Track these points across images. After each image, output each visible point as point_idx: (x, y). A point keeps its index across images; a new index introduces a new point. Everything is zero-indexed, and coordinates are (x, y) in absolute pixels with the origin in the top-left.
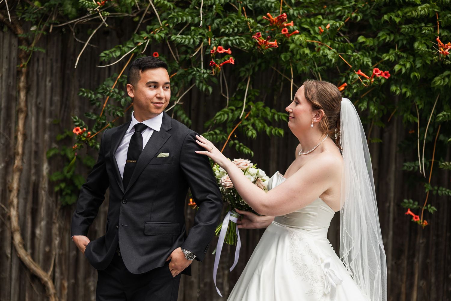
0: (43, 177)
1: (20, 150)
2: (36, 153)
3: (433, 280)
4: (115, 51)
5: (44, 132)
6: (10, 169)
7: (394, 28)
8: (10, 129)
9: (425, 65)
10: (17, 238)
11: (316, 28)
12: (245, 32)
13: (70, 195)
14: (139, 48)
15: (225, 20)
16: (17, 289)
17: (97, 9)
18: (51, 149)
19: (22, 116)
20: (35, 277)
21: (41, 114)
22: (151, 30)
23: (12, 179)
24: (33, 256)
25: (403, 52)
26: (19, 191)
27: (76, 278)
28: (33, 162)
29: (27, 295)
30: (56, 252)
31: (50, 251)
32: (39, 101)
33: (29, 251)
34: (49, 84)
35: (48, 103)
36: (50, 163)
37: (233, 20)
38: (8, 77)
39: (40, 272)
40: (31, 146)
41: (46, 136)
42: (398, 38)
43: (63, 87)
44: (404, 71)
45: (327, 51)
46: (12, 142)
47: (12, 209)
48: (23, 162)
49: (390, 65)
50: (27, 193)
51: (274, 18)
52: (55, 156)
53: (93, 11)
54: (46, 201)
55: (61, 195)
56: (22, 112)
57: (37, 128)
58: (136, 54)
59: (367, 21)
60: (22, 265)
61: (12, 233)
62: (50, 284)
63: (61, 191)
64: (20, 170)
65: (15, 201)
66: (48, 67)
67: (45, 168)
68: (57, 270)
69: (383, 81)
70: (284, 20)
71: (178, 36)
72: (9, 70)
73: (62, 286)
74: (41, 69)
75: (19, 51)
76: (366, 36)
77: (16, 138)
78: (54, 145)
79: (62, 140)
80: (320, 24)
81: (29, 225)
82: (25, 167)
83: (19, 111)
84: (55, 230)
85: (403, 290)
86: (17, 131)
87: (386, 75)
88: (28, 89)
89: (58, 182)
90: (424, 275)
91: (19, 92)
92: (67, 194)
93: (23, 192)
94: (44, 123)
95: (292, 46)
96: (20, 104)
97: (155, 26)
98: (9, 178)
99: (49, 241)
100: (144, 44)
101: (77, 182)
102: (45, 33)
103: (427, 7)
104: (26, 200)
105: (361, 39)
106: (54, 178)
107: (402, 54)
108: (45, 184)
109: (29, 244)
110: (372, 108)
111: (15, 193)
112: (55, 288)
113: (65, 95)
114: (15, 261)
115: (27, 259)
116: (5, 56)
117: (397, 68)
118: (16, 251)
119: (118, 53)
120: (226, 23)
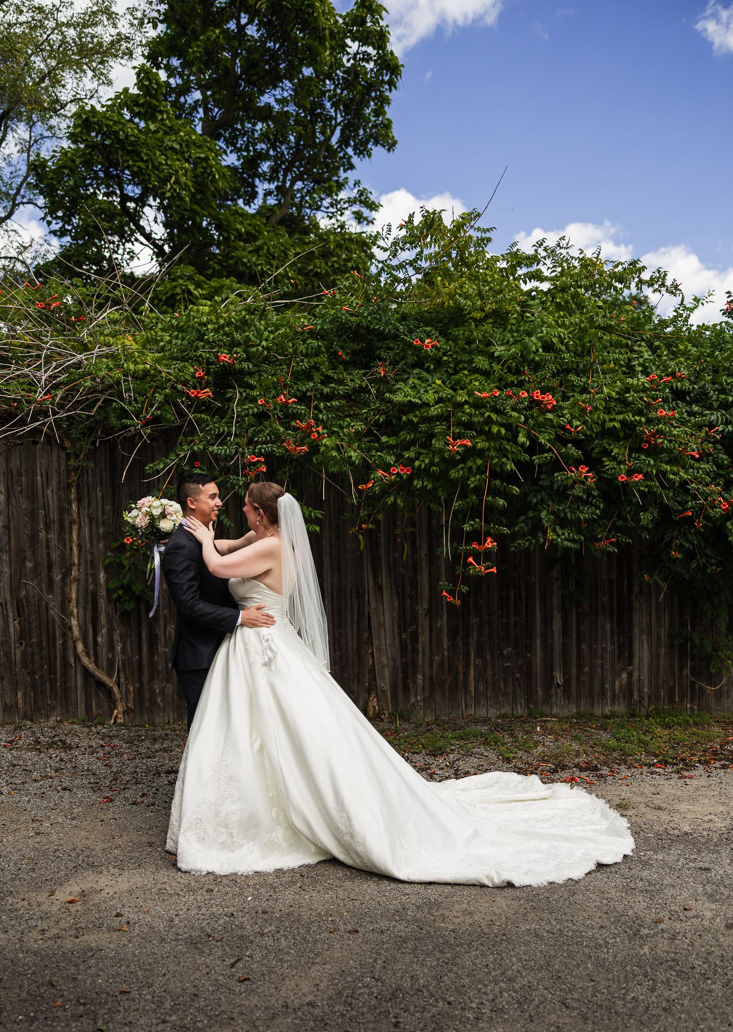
0: (101, 586)
1: (76, 561)
2: (92, 562)
3: (488, 657)
4: (158, 464)
5: (99, 541)
6: (68, 580)
7: (414, 427)
8: (65, 541)
9: (443, 459)
10: (80, 647)
11: (345, 430)
12: (277, 439)
13: (129, 602)
14: (181, 459)
15: (259, 428)
16: (84, 695)
17: (139, 427)
18: (106, 557)
19: (75, 527)
20: (100, 684)
21: (94, 524)
22: (192, 441)
23: (71, 590)
24: (96, 663)
25: (424, 448)
26: (77, 600)
27: (141, 682)
28: (90, 571)
29: (93, 701)
30: (119, 657)
31: (113, 657)
32: (91, 511)
33: (93, 659)
34: (99, 494)
35: (100, 513)
36: (106, 572)
37: (266, 428)
38: (59, 489)
39: (105, 678)
40: (86, 556)
41: (101, 545)
42: (418, 436)
43: (114, 495)
44: (423, 466)
45: (353, 454)
46: (67, 553)
47: (72, 619)
48: (79, 572)
49: (411, 461)
50: (86, 602)
51: (303, 425)
52: (110, 563)
53: (135, 430)
54: (106, 609)
55: (120, 602)
56: (75, 523)
57: (91, 537)
58: (178, 465)
59: (391, 421)
60: (87, 673)
61: (74, 643)
62: (116, 689)
63: (119, 597)
64: (78, 580)
65: (75, 611)
66: (98, 477)
67: (102, 576)
68: (122, 675)
69: (405, 477)
70: (312, 427)
71: (215, 447)
72: (59, 482)
73: (127, 690)
74: (91, 479)
75: (68, 466)
76: (389, 436)
77: (71, 549)
78: (109, 553)
79: (116, 548)
80: (349, 425)
81: (91, 633)
82: (82, 577)
83: (72, 522)
84: (116, 636)
85: (460, 669)
86: (71, 540)
87: (408, 470)
88: (79, 500)
89: (115, 590)
90: (480, 654)
91: (70, 504)
92: (125, 600)
93: (81, 601)
94: (98, 532)
95: (322, 449)
96: (72, 515)
97: (196, 437)
98: (67, 589)
99: (111, 648)
100: (185, 455)
101: (134, 588)
102: (92, 448)
103: (441, 407)
104: (85, 608)
105: (384, 439)
106: (112, 586)
107: (422, 451)
108: (103, 592)
109: (91, 652)
110: (399, 501)
111: (74, 602)
112: (121, 693)
113: (116, 504)
114: (79, 669)
115: (91, 667)
116: (54, 469)
117: (417, 463)
118: (80, 659)
119: (162, 466)
120: (260, 432)
